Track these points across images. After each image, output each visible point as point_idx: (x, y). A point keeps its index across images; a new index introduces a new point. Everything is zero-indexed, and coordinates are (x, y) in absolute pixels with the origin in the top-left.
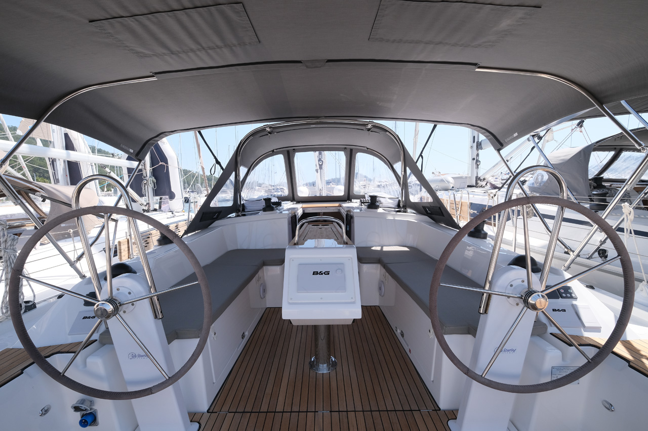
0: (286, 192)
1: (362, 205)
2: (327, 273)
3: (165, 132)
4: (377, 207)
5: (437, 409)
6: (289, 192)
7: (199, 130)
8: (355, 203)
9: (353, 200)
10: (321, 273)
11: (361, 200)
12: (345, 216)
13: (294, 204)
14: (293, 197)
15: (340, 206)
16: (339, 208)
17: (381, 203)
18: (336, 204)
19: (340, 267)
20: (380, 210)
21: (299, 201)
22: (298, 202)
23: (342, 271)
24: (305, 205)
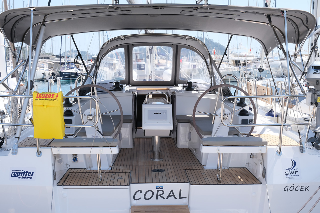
0: (123, 77)
1: (184, 89)
2: (160, 113)
3: (51, 36)
4: (192, 90)
5: (203, 168)
6: (126, 77)
7: (72, 34)
8: (180, 87)
9: (179, 85)
10: (157, 113)
11: (183, 85)
12: (171, 96)
13: (129, 87)
14: (129, 82)
15: (168, 90)
16: (167, 91)
17: (198, 88)
18: (165, 88)
19: (165, 111)
20: (194, 92)
21: (134, 84)
22: (133, 86)
23: (166, 113)
24: (139, 88)
